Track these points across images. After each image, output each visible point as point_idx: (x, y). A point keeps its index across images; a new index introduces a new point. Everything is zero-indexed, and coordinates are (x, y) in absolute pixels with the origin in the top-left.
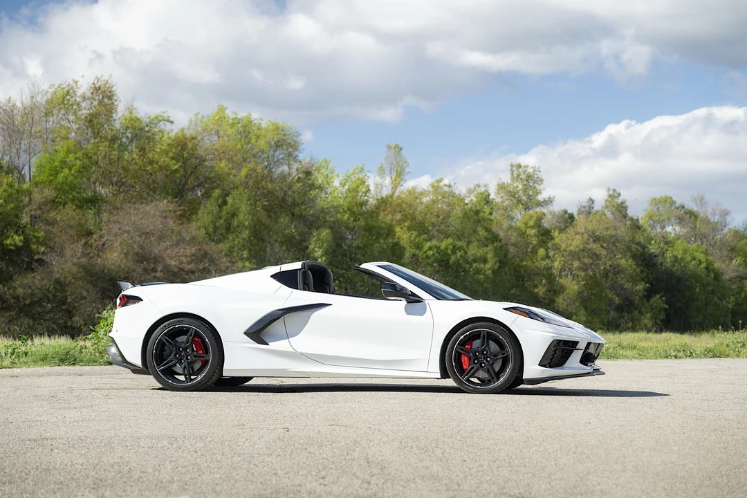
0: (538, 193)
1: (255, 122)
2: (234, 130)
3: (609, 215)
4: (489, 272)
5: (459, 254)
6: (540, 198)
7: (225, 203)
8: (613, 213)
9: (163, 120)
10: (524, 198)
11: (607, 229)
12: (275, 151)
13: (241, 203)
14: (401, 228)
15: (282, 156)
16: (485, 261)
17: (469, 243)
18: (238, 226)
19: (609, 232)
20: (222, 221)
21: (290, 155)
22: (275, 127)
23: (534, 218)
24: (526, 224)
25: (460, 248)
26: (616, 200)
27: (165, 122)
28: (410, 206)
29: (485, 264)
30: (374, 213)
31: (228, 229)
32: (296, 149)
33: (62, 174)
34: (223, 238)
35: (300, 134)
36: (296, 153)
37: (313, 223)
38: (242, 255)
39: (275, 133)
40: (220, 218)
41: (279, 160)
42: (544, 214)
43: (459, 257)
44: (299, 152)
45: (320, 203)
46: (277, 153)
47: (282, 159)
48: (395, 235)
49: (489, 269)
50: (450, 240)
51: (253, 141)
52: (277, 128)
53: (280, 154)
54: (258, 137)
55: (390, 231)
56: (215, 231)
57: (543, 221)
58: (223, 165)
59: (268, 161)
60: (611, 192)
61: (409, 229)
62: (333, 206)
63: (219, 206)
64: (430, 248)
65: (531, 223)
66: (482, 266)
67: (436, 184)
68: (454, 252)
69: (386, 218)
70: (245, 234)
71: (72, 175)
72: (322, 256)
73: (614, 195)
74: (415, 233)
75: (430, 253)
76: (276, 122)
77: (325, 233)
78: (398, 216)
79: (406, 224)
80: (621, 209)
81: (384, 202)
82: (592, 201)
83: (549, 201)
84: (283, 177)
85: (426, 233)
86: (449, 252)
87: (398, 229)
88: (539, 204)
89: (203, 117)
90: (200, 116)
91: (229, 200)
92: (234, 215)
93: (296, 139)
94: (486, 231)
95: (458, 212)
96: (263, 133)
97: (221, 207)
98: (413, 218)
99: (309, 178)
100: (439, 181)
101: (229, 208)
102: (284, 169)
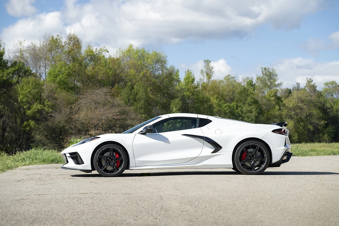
0: (276, 80)
1: (147, 51)
2: (137, 56)
3: (308, 90)
4: (253, 117)
5: (239, 109)
6: (276, 83)
7: (133, 88)
8: (310, 90)
9: (105, 51)
10: (269, 83)
11: (307, 96)
12: (156, 65)
13: (140, 89)
14: (214, 98)
15: (159, 67)
16: (251, 112)
17: (244, 104)
18: (139, 99)
19: (308, 98)
20: (132, 96)
21: (162, 66)
22: (155, 54)
23: (273, 92)
24: (270, 95)
25: (240, 107)
26: (311, 83)
27: (105, 52)
28: (217, 88)
29: (251, 113)
30: (201, 92)
31: (135, 100)
32: (165, 63)
33: (59, 77)
34: (132, 104)
35: (167, 57)
36: (165, 65)
37: (173, 96)
38: (141, 111)
39: (156, 56)
40: (131, 95)
41: (157, 69)
42: (278, 90)
43: (239, 110)
44: (167, 64)
45: (178, 88)
46: (156, 66)
47: (159, 68)
48: (210, 101)
49: (253, 116)
50: (235, 103)
51: (146, 60)
52: (157, 54)
53: (158, 66)
54: (148, 58)
55: (208, 100)
56: (129, 100)
57: (278, 93)
58: (132, 72)
59: (153, 69)
60: (309, 80)
61: (217, 98)
62: (182, 89)
63: (130, 90)
64: (226, 107)
65: (272, 95)
66: (250, 114)
67: (227, 77)
68: (237, 108)
69: (206, 93)
70: (142, 102)
71: (64, 77)
72: (176, 111)
74: (219, 100)
75: (226, 109)
76: (156, 51)
77: (177, 100)
78: (212, 93)
79: (215, 96)
80: (313, 88)
81: (205, 87)
82: (298, 84)
83: (279, 85)
84: (160, 76)
85: (224, 100)
86: (235, 108)
87: (212, 99)
88: (276, 86)
89: (122, 50)
90: (121, 49)
91: (135, 87)
92: (137, 93)
93: (165, 59)
94: (252, 98)
95: (238, 90)
96: (150, 56)
97: (131, 90)
98: (218, 94)
99: (171, 76)
100: (229, 76)
101: (135, 90)
102: (160, 72)
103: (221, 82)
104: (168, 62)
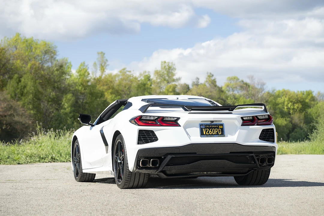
0: (173, 75)
1: (35, 41)
2: (24, 45)
3: (208, 85)
6: (175, 77)
7: (20, 81)
8: (210, 85)
10: (167, 78)
11: (207, 92)
12: (44, 56)
13: (28, 82)
14: (108, 93)
18: (27, 93)
19: (208, 94)
20: (19, 90)
21: (52, 57)
22: (44, 43)
23: (172, 88)
24: (168, 90)
26: (211, 78)
28: (111, 82)
30: (94, 86)
31: (22, 94)
32: (55, 54)
34: (19, 99)
35: (57, 47)
36: (55, 56)
37: (64, 91)
38: (29, 107)
39: (45, 46)
40: (18, 89)
41: (46, 60)
42: (177, 85)
44: (57, 56)
45: (67, 82)
46: (46, 56)
47: (48, 59)
48: (104, 96)
51: (34, 50)
52: (46, 44)
53: (47, 57)
54: (36, 49)
55: (102, 95)
56: (16, 95)
57: (176, 89)
58: (18, 63)
59: (41, 61)
60: (209, 74)
61: (111, 93)
62: (74, 83)
65: (170, 90)
67: (123, 71)
69: (100, 88)
70: (31, 96)
72: (68, 107)
73: (211, 76)
74: (114, 95)
76: (45, 41)
77: (69, 96)
78: (105, 87)
79: (110, 91)
80: (214, 83)
81: (98, 81)
82: (198, 79)
83: (179, 79)
84: (49, 68)
85: (119, 95)
87: (106, 94)
88: (174, 80)
89: (8, 38)
90: (6, 38)
91: (22, 80)
92: (25, 87)
93: (55, 49)
95: (135, 84)
96: (39, 46)
97: (18, 83)
98: (113, 88)
99: (62, 69)
100: (124, 69)
101: (22, 83)
102: (49, 64)
103: (116, 76)
104: (58, 54)
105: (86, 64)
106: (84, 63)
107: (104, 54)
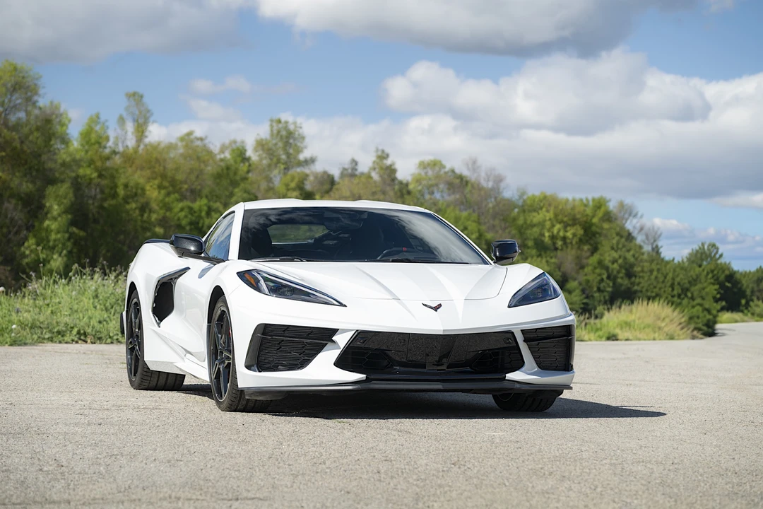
0: (299, 151)
3: (375, 176)
6: (302, 157)
8: (381, 177)
10: (284, 157)
12: (11, 95)
14: (151, 186)
15: (19, 101)
21: (28, 99)
22: (12, 68)
23: (296, 180)
24: (287, 185)
25: (215, 210)
26: (385, 161)
28: (160, 161)
30: (119, 170)
32: (35, 94)
35: (41, 77)
36: (35, 98)
39: (13, 74)
41: (16, 106)
42: (307, 175)
44: (39, 96)
45: (63, 156)
46: (14, 98)
47: (20, 104)
48: (144, 194)
50: (204, 201)
52: (15, 69)
53: (18, 99)
57: (306, 182)
59: (4, 107)
60: (379, 153)
61: (159, 187)
62: (74, 160)
64: (182, 210)
65: (293, 185)
67: (186, 138)
68: (209, 215)
69: (134, 175)
73: (382, 156)
74: (165, 193)
75: (182, 214)
76: (14, 62)
78: (146, 173)
79: (156, 182)
80: (389, 172)
81: (129, 159)
82: (355, 163)
83: (310, 161)
85: (178, 193)
86: (203, 214)
87: (148, 188)
88: (300, 164)
93: (36, 82)
94: (244, 191)
95: (211, 168)
98: (164, 176)
99: (49, 127)
100: (190, 134)
102: (22, 115)
103: (171, 147)
104: (41, 91)
105: (103, 118)
106: (98, 117)
107: (142, 97)
